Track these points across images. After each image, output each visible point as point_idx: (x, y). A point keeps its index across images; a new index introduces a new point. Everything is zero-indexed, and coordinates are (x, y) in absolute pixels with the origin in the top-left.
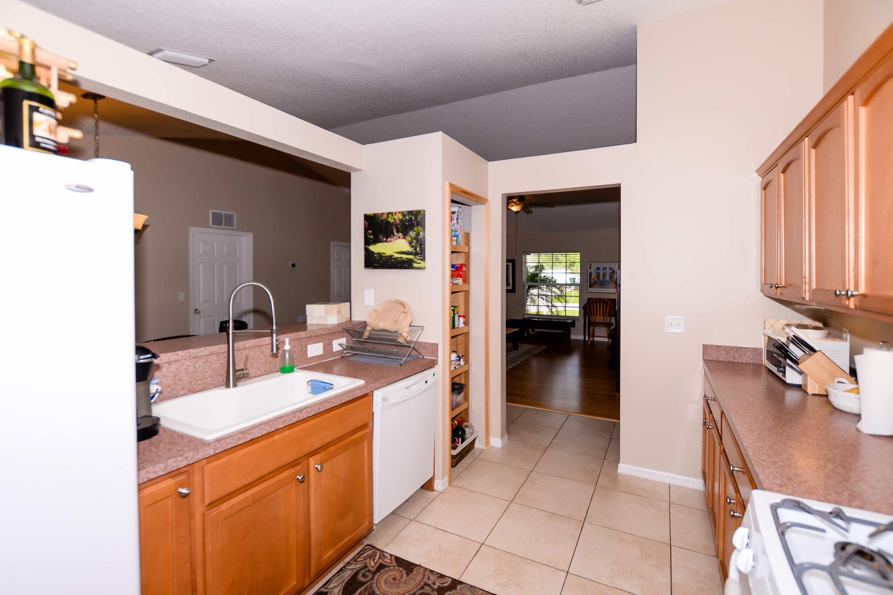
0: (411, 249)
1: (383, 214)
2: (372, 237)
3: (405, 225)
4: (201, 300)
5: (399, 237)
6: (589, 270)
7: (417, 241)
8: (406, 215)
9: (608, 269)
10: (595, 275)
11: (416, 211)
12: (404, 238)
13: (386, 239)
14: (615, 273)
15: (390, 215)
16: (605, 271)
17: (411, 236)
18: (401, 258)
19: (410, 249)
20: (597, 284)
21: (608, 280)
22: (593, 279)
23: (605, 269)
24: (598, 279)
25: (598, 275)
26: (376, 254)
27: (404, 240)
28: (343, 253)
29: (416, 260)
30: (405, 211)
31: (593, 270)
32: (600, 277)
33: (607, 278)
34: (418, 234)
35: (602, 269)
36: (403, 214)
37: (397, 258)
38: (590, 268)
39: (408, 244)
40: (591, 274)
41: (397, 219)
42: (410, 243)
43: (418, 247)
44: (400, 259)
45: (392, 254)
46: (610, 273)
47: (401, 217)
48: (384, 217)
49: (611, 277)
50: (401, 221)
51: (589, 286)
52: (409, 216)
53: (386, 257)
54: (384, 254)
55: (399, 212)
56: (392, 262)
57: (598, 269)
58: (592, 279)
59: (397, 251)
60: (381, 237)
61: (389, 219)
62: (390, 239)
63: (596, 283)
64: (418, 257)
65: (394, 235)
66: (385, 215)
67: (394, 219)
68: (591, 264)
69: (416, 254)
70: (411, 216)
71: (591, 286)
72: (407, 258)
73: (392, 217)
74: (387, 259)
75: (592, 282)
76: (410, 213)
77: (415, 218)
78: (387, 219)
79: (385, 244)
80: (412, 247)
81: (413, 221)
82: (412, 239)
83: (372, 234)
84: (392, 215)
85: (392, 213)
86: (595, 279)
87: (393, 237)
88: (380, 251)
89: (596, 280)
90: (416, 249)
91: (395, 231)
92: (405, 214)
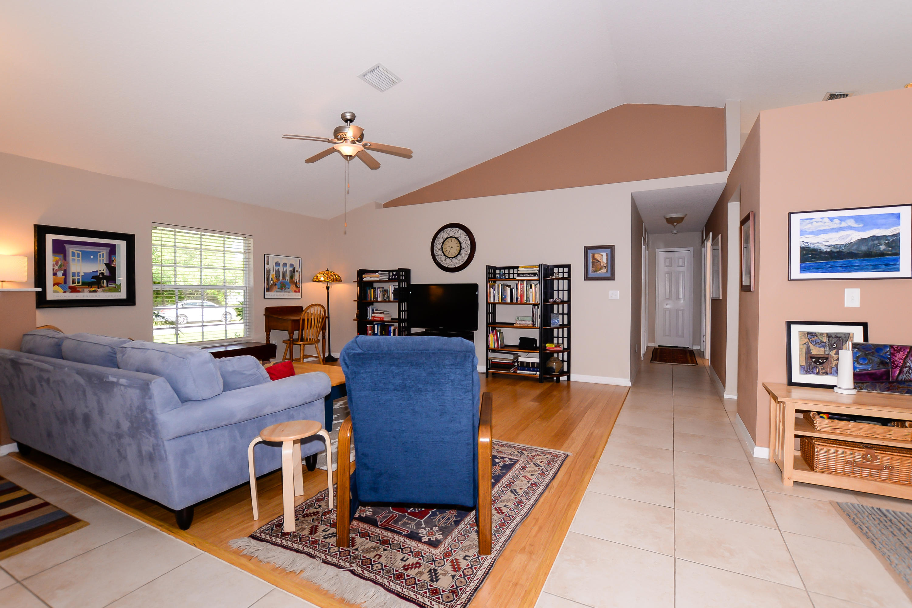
6: (266, 266)
9: (288, 265)
10: (274, 273)
14: (296, 271)
16: (285, 269)
20: (276, 286)
21: (289, 281)
22: (272, 280)
23: (285, 265)
24: (277, 279)
25: (277, 272)
31: (271, 266)
32: (279, 276)
33: (288, 278)
35: (281, 265)
38: (268, 264)
40: (269, 272)
46: (291, 271)
49: (292, 277)
57: (277, 264)
58: (270, 279)
68: (270, 257)
71: (268, 290)
75: (271, 283)
86: (273, 279)
89: (275, 280)
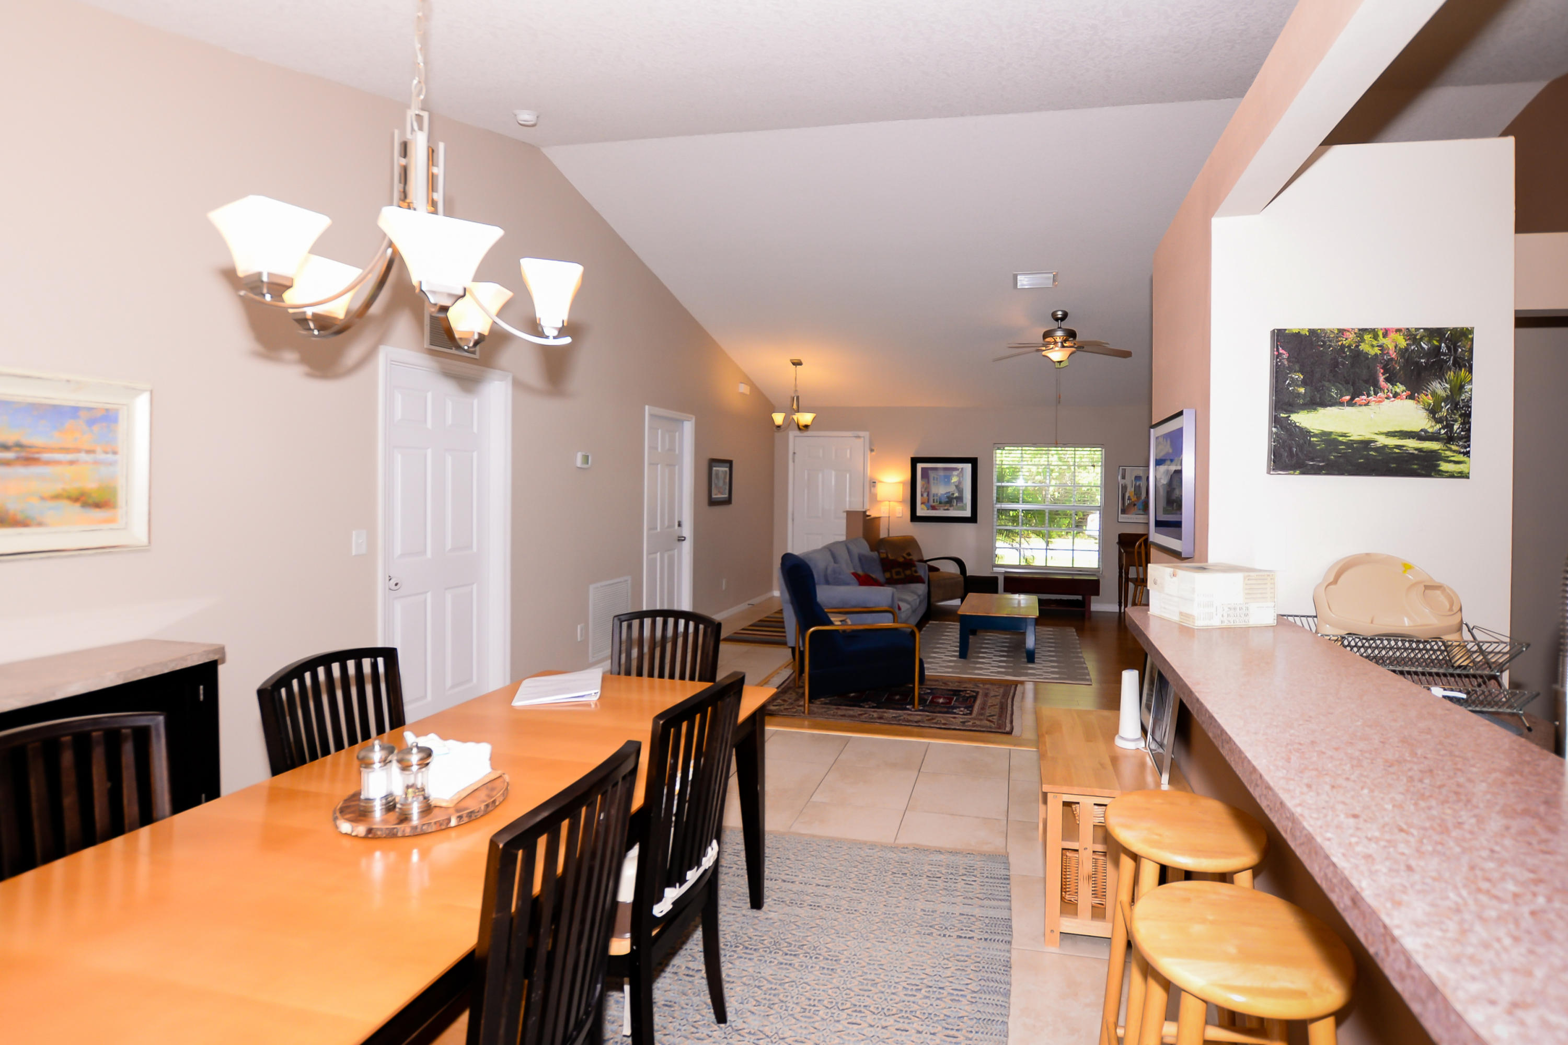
0: (1432, 427)
1: (1342, 331)
2: (1302, 390)
3: (1417, 364)
4: (398, 551)
5: (1396, 395)
6: (1121, 481)
7: (1455, 406)
8: (1421, 339)
10: (1133, 489)
11: (1454, 331)
12: (1411, 397)
13: (1352, 399)
15: (1367, 337)
17: (1434, 394)
18: (1398, 447)
19: (1430, 426)
20: (1136, 507)
24: (1137, 498)
26: (1315, 435)
27: (1411, 403)
28: (660, 431)
29: (1448, 453)
30: (1417, 329)
31: (1129, 480)
32: (1141, 494)
34: (1459, 388)
36: (1411, 335)
37: (1385, 446)
38: (1123, 477)
39: (1424, 414)
40: (1124, 488)
41: (1391, 346)
42: (1432, 411)
43: (1456, 421)
44: (1397, 451)
45: (1368, 436)
47: (1403, 343)
48: (1350, 339)
50: (1403, 352)
51: (1121, 510)
52: (1430, 341)
53: (1350, 444)
54: (1344, 435)
55: (1398, 331)
56: (1367, 457)
58: (1127, 498)
59: (1386, 430)
60: (1334, 392)
61: (1364, 347)
62: (1364, 397)
63: (1135, 505)
64: (1454, 448)
65: (1377, 389)
66: (1351, 336)
67: (1381, 347)
68: (1125, 469)
69: (1450, 439)
70: (1436, 343)
72: (1420, 450)
73: (1375, 343)
74: (1353, 448)
76: (1437, 333)
77: (1448, 348)
78: (1357, 346)
79: (1348, 410)
80: (1438, 421)
81: (1445, 354)
82: (1438, 400)
83: (1304, 383)
84: (1376, 337)
85: (1374, 332)
86: (1132, 498)
87: (1376, 393)
88: (1327, 429)
89: (1134, 499)
90: (1449, 427)
91: (1381, 378)
92: (1418, 337)
